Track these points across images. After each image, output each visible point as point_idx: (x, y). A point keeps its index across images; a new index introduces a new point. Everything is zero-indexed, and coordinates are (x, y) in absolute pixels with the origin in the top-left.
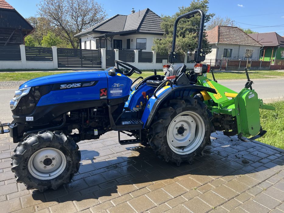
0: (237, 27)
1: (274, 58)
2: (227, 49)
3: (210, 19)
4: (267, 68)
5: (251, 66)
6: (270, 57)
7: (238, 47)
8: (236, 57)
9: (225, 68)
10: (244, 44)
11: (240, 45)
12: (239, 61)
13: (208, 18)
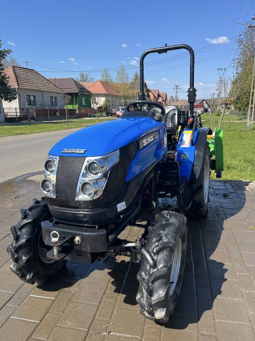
0: (33, 70)
1: (77, 106)
2: (30, 96)
3: (6, 56)
4: (74, 116)
5: (60, 115)
6: (73, 104)
7: (41, 93)
8: (42, 105)
9: (33, 118)
10: (46, 90)
11: (42, 91)
12: (47, 110)
13: (3, 55)
